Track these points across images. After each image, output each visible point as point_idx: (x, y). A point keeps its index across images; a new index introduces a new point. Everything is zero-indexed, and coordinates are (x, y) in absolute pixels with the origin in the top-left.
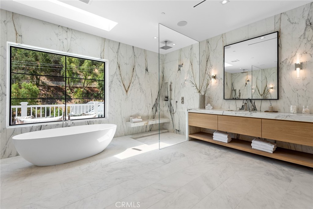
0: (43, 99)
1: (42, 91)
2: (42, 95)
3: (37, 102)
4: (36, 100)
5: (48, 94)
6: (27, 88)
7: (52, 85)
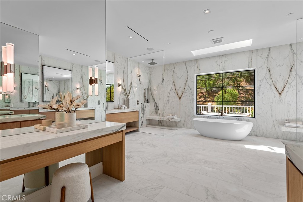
0: (242, 101)
1: (242, 94)
2: (242, 98)
3: (238, 103)
4: (237, 102)
5: (246, 97)
6: (230, 93)
7: (251, 89)
